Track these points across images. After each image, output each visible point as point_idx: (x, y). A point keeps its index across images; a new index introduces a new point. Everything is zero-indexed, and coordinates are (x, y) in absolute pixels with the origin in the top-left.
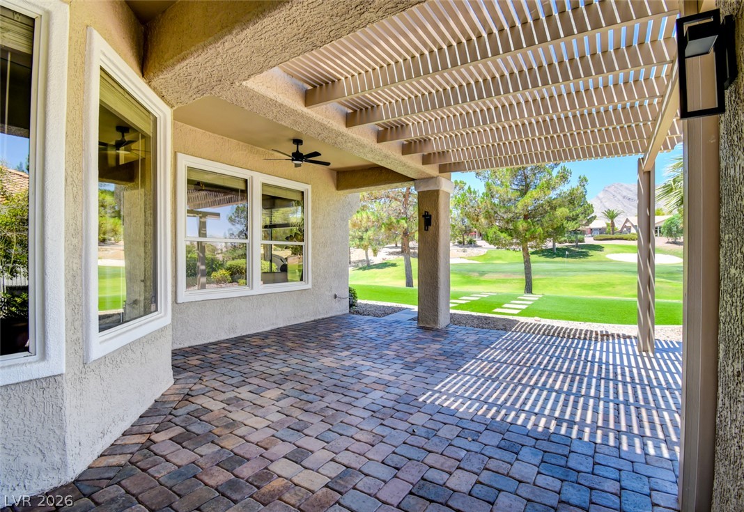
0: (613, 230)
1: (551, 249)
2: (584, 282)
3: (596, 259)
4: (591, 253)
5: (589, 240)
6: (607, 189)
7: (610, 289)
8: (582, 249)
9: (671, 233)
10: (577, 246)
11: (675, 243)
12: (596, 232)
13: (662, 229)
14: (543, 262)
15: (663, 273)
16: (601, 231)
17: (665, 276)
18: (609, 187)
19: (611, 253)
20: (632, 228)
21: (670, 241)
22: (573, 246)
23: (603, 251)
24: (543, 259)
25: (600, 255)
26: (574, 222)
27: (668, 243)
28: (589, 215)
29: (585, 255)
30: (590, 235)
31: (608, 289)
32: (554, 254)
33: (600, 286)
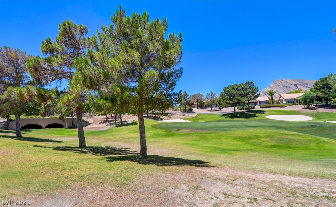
0: (272, 102)
1: (233, 113)
2: (239, 135)
3: (259, 119)
4: (257, 115)
5: (257, 108)
6: (275, 82)
7: (256, 140)
8: (252, 113)
9: (306, 103)
10: (249, 111)
11: (308, 108)
12: (263, 103)
13: (300, 100)
14: (226, 121)
15: (298, 128)
16: (266, 102)
17: (299, 129)
18: (276, 81)
19: (269, 115)
20: (284, 101)
21: (306, 107)
22: (247, 111)
23: (264, 113)
24: (228, 119)
25: (262, 116)
26: (246, 97)
27: (304, 108)
28: (255, 93)
29: (253, 116)
30: (259, 105)
31: (254, 141)
32: (235, 116)
33: (250, 138)
